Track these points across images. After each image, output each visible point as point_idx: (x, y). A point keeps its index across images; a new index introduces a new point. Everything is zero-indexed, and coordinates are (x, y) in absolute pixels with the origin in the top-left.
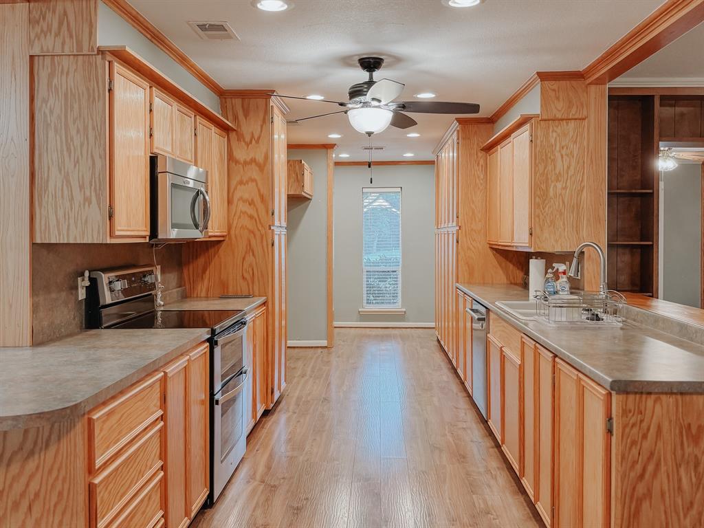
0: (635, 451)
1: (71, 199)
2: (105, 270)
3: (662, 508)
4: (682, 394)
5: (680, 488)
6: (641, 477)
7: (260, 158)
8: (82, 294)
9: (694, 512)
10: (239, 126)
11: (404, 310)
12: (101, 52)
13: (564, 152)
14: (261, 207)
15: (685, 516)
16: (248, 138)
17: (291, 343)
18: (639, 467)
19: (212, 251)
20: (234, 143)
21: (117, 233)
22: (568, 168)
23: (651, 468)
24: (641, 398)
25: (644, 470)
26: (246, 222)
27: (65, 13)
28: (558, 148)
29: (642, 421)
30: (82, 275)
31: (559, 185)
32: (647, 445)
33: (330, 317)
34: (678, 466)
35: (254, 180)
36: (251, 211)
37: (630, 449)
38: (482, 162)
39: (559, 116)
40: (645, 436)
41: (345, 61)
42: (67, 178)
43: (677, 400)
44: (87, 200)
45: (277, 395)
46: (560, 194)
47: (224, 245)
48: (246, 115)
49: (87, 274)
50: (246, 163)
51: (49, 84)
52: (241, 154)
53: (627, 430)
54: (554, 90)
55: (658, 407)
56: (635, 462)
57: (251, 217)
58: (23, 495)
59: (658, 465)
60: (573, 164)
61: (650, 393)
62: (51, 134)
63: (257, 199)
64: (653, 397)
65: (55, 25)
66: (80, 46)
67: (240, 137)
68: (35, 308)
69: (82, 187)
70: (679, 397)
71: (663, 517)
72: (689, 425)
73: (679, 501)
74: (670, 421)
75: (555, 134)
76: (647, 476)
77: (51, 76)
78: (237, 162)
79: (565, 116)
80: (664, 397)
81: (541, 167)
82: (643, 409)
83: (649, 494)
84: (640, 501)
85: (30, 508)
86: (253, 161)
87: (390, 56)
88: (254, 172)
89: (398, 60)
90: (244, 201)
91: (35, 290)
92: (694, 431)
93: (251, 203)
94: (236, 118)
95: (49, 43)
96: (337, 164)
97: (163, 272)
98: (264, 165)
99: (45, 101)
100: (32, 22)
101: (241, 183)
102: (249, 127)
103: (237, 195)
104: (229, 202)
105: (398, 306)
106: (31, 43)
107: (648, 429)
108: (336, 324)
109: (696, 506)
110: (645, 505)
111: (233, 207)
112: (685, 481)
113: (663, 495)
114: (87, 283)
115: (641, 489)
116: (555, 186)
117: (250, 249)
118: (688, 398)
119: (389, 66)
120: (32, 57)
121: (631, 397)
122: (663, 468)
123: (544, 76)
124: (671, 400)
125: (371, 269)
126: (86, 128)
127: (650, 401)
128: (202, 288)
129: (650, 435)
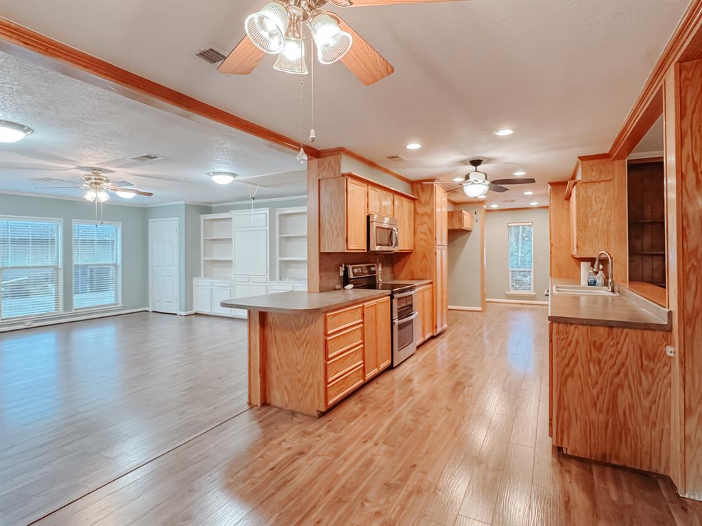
0: (564, 352)
1: (333, 234)
2: (351, 264)
3: (580, 383)
4: (590, 325)
5: (590, 373)
6: (568, 365)
7: (429, 212)
8: (342, 274)
9: (598, 386)
10: (419, 197)
11: (534, 294)
12: (343, 175)
13: (598, 200)
14: (429, 235)
15: (593, 388)
16: (423, 202)
17: (450, 307)
18: (566, 360)
19: (406, 258)
20: (417, 206)
21: (350, 248)
22: (601, 209)
23: (573, 362)
24: (567, 327)
25: (569, 362)
26: (423, 244)
27: (330, 162)
28: (594, 198)
29: (567, 338)
30: (342, 266)
31: (595, 219)
32: (570, 350)
33: (483, 296)
34: (589, 363)
35: (425, 223)
36: (424, 237)
37: (561, 351)
38: (566, 207)
39: (594, 179)
40: (569, 345)
41: (463, 162)
42: (331, 227)
43: (587, 329)
44: (338, 235)
45: (439, 330)
46: (596, 225)
47: (412, 255)
48: (423, 190)
49: (343, 265)
50: (423, 215)
51: (325, 190)
52: (420, 210)
53: (559, 341)
54: (589, 166)
55: (576, 331)
56: (564, 358)
57: (425, 240)
58: (305, 340)
59: (577, 360)
60: (604, 207)
61: (572, 324)
62: (326, 209)
63: (428, 233)
64: (574, 326)
65: (327, 167)
66: (335, 174)
67: (420, 202)
68: (321, 278)
69: (336, 230)
70: (589, 327)
71: (580, 387)
72: (595, 342)
73: (589, 380)
74: (584, 339)
75: (591, 190)
76: (571, 364)
77: (326, 186)
78: (418, 214)
79: (598, 180)
80: (580, 326)
81: (583, 210)
82: (568, 331)
83: (572, 374)
84: (567, 378)
85: (307, 345)
86: (426, 213)
87: (485, 158)
88: (426, 219)
89: (489, 160)
90: (422, 233)
91: (320, 271)
92: (598, 344)
93: (425, 234)
94: (418, 193)
95: (325, 174)
96: (488, 211)
97: (382, 267)
98: (431, 215)
99: (323, 197)
100: (319, 166)
101: (421, 224)
102: (424, 197)
103: (418, 230)
104: (415, 234)
105: (531, 292)
106: (319, 175)
107: (571, 342)
108: (487, 300)
109: (599, 384)
110: (570, 380)
111: (417, 236)
112: (592, 370)
113: (580, 375)
114: (343, 269)
115: (567, 371)
116: (592, 220)
117: (425, 256)
118: (594, 328)
119: (486, 163)
120: (319, 180)
121: (561, 325)
122: (580, 362)
123: (582, 158)
124: (584, 328)
125: (514, 269)
126: (338, 206)
127: (572, 328)
128: (402, 275)
129: (572, 345)
